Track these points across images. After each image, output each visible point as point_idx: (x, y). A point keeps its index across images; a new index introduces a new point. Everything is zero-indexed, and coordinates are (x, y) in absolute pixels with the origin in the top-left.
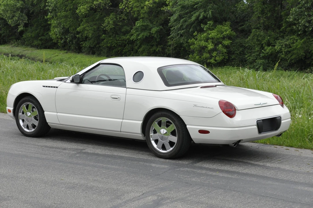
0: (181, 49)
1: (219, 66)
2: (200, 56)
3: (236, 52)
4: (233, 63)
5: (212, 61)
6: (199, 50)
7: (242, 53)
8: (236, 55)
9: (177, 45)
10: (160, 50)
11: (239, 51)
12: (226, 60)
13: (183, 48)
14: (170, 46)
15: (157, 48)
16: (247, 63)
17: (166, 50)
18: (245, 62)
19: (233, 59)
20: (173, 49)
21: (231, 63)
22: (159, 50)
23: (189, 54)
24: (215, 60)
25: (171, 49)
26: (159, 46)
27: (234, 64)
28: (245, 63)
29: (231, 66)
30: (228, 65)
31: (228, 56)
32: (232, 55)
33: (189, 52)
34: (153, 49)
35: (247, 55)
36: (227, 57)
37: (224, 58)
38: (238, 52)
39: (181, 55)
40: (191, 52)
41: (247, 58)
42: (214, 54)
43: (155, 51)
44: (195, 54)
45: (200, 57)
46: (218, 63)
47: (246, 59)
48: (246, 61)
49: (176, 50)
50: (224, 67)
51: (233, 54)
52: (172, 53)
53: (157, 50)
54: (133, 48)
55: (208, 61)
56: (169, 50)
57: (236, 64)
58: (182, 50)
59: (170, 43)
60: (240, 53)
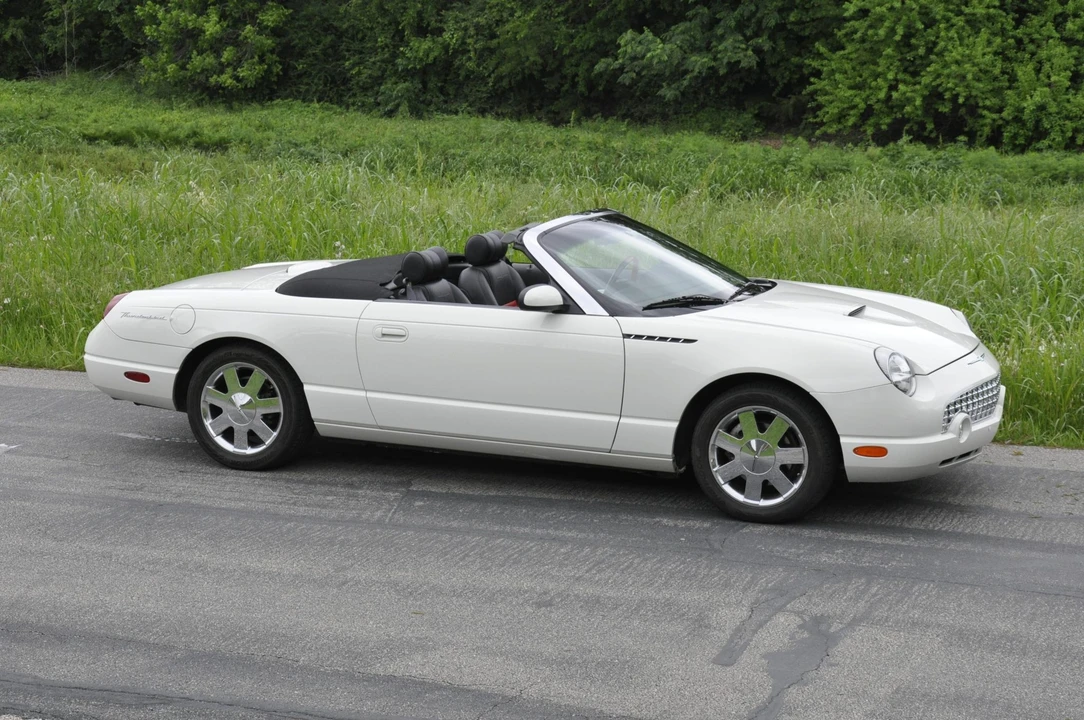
0: (103, 35)
1: (253, 99)
2: (180, 63)
3: (309, 50)
4: (303, 88)
5: (226, 79)
6: (176, 39)
7: (330, 51)
8: (311, 59)
9: (83, 19)
10: (20, 35)
11: (321, 46)
12: (275, 79)
13: (107, 33)
14: (56, 22)
15: (6, 27)
16: (350, 90)
17: (44, 38)
18: (344, 84)
19: (300, 76)
20: (70, 34)
21: (294, 89)
22: (13, 37)
23: (138, 56)
24: (237, 79)
25: (63, 36)
26: (12, 21)
27: (307, 91)
28: (343, 88)
29: (296, 98)
30: (286, 98)
31: (280, 63)
32: (296, 61)
33: (138, 46)
35: (349, 59)
36: (278, 68)
37: (268, 71)
38: (317, 51)
39: (104, 55)
40: (144, 47)
41: (349, 70)
44: (162, 57)
45: (183, 68)
46: (246, 89)
47: (349, 75)
48: (346, 81)
49: (84, 38)
50: (274, 102)
51: (301, 55)
52: (70, 49)
53: (7, 37)
55: (212, 80)
56: (53, 38)
57: (315, 93)
58: (107, 37)
59: (55, 13)
60: (324, 52)
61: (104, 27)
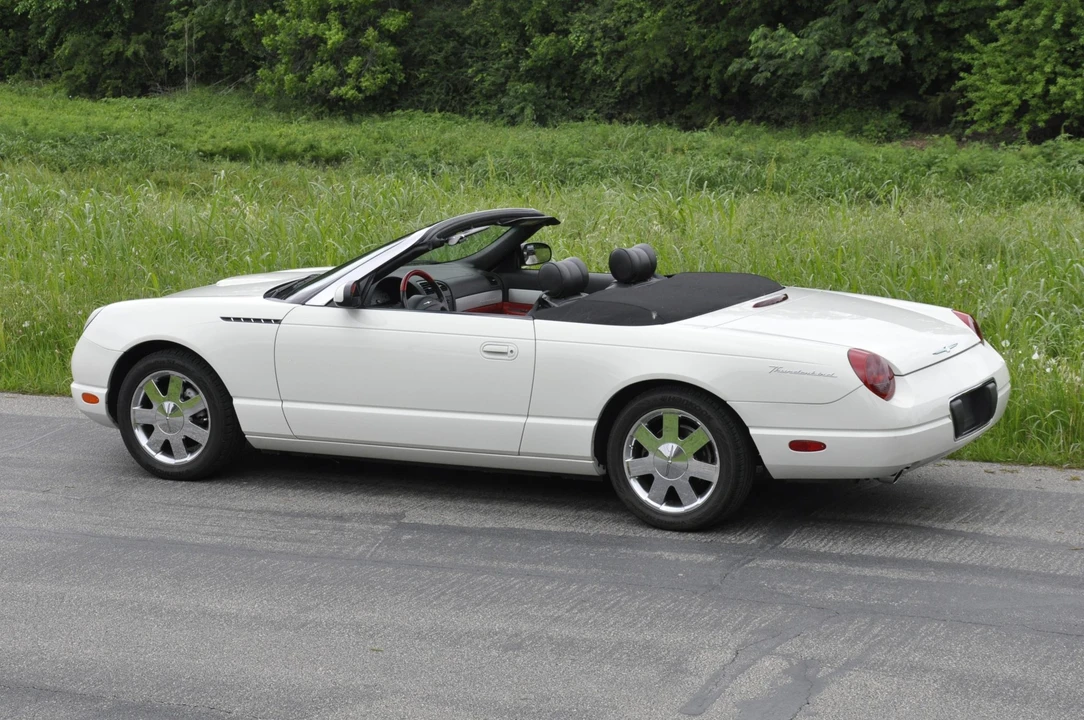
0: (224, 48)
1: (374, 110)
2: (298, 75)
3: (430, 57)
4: (425, 98)
5: (347, 91)
6: (295, 50)
7: (452, 59)
8: (432, 67)
9: (204, 32)
10: (142, 51)
11: (443, 54)
12: (395, 89)
13: (228, 45)
14: (178, 36)
15: (128, 44)
16: (473, 98)
17: (165, 52)
18: (466, 93)
19: (422, 85)
20: (190, 47)
21: (415, 99)
22: (136, 54)
23: (256, 68)
24: (359, 89)
25: (184, 50)
26: (134, 38)
27: (429, 101)
28: (465, 96)
29: (417, 108)
30: (408, 108)
31: (404, 72)
32: (418, 70)
33: (258, 58)
34: (113, 48)
35: (471, 66)
36: (401, 77)
37: (392, 81)
38: (439, 57)
39: (225, 69)
40: (264, 59)
41: (472, 78)
42: (353, 65)
43: (119, 54)
44: (280, 68)
45: (302, 79)
46: (366, 99)
47: (471, 83)
48: (468, 90)
49: (205, 53)
50: (395, 113)
51: (422, 63)
52: (191, 64)
53: (129, 53)
54: (25, 42)
55: (332, 93)
56: (175, 53)
57: (437, 102)
58: (228, 50)
59: (177, 26)
60: (446, 59)
61: (224, 39)
